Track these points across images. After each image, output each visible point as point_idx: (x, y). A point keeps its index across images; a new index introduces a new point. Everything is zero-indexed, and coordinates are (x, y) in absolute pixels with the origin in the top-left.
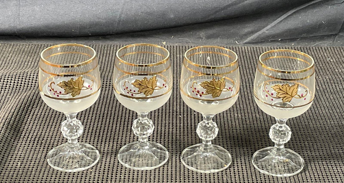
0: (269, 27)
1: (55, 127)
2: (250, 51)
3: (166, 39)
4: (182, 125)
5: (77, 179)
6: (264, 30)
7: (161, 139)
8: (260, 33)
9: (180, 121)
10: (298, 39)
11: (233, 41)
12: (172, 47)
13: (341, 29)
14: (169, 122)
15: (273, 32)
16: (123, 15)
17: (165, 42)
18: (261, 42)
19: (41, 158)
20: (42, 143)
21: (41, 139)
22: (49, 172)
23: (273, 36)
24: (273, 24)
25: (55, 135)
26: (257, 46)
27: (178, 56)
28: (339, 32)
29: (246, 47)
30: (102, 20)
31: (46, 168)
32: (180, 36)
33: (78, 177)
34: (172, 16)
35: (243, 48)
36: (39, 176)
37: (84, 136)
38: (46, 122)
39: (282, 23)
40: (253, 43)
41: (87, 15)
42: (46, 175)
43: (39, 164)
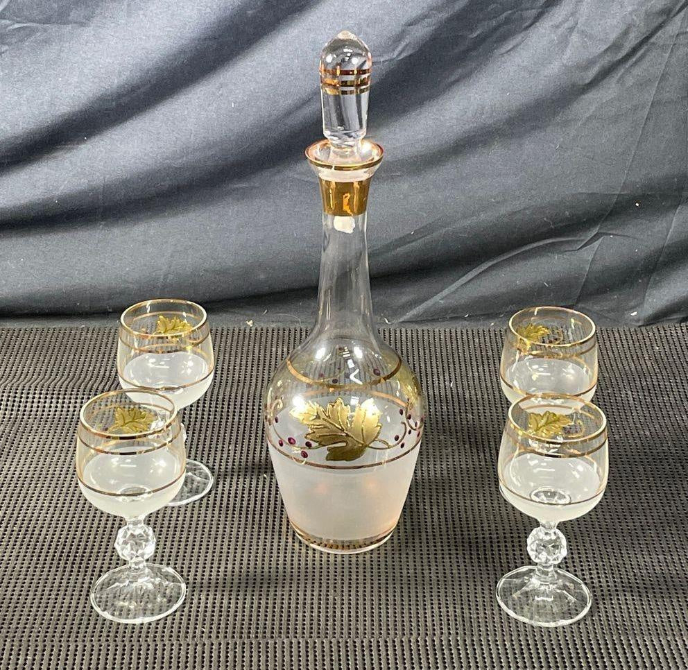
0: (446, 292)
1: (38, 500)
2: (409, 338)
3: (253, 316)
4: (266, 492)
5: (72, 599)
6: (437, 298)
7: (226, 521)
8: (429, 303)
9: (264, 484)
10: (500, 313)
11: (379, 318)
12: (265, 331)
13: (579, 297)
14: (243, 487)
15: (453, 302)
16: (171, 277)
17: (251, 322)
18: (433, 320)
19: (10, 560)
20: (13, 531)
21: (12, 523)
22: (22, 587)
23: (455, 310)
24: (453, 287)
25: (36, 514)
26: (425, 328)
27: (274, 349)
28: (577, 303)
29: (404, 330)
30: (131, 286)
31: (18, 579)
32: (280, 309)
33: (73, 595)
34: (262, 277)
35: (398, 332)
36: (5, 595)
37: (88, 517)
38: (21, 490)
39: (471, 284)
40: (416, 322)
41: (104, 276)
42: (16, 593)
43: (6, 571)
